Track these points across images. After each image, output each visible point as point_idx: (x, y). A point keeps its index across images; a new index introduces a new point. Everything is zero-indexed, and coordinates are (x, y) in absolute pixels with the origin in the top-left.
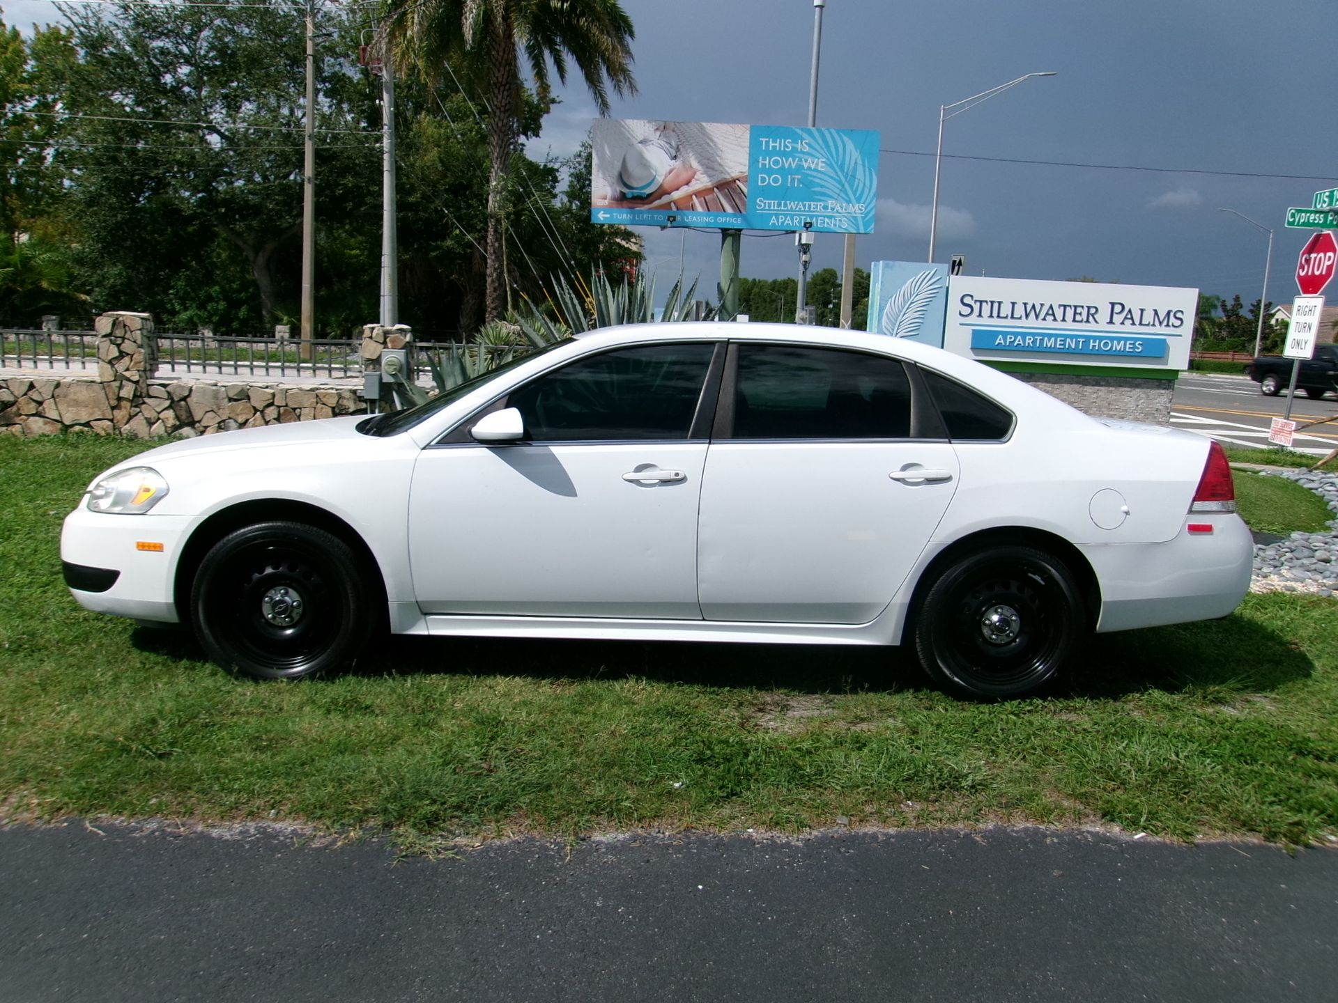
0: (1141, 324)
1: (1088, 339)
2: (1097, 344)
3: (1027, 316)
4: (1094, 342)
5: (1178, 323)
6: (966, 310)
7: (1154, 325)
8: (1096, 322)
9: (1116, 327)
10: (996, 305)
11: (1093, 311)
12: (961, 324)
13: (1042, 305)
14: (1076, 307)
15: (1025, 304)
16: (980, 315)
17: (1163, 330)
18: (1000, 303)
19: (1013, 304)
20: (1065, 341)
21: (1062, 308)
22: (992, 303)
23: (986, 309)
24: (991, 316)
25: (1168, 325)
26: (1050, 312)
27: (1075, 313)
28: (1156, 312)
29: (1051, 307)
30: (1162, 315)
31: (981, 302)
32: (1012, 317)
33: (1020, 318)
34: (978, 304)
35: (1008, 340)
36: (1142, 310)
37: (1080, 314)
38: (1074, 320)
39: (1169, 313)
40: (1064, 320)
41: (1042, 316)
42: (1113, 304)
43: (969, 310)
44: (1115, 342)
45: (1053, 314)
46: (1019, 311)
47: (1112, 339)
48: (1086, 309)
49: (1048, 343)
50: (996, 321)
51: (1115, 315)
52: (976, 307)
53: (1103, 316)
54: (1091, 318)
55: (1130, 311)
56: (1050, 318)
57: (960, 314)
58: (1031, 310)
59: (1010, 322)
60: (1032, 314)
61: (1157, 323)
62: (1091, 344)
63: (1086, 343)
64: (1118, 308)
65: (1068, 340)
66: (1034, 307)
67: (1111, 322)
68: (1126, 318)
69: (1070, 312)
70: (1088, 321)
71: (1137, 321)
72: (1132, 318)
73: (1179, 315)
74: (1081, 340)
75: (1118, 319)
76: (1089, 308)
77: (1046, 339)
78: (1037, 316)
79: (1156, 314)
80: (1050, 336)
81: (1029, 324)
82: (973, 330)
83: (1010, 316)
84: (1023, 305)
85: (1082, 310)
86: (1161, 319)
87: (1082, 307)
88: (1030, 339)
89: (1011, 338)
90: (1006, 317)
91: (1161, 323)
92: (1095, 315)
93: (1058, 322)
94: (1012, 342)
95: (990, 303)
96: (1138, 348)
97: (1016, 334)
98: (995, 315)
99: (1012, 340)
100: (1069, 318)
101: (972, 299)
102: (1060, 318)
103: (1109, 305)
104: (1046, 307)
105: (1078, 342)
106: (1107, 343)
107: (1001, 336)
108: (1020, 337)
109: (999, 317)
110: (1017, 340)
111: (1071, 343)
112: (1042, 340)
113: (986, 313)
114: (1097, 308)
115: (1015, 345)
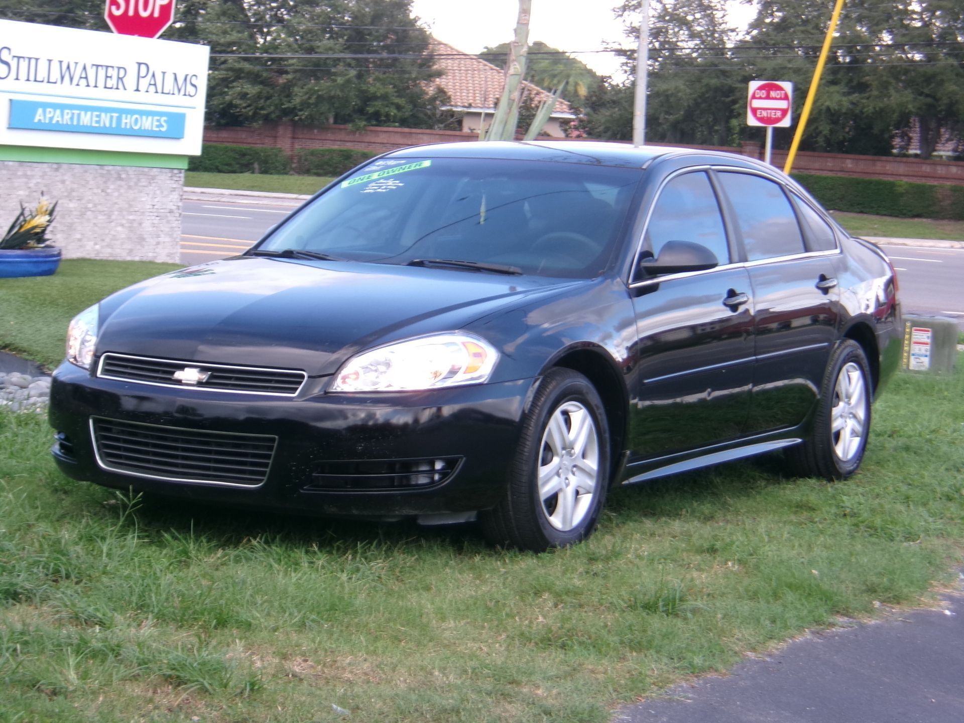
0: (162, 92)
1: (121, 112)
2: (128, 121)
3: (62, 78)
4: (126, 119)
5: (191, 90)
6: (4, 71)
7: (173, 94)
8: (125, 89)
9: (141, 97)
10: (33, 62)
11: (122, 72)
13: (76, 63)
14: (107, 67)
15: (61, 62)
16: (17, 79)
17: (178, 99)
18: (37, 59)
19: (50, 61)
20: (99, 116)
21: (95, 68)
22: (30, 59)
23: (24, 64)
24: (28, 80)
25: (185, 94)
26: (83, 75)
27: (107, 77)
28: (175, 75)
29: (85, 68)
30: (181, 80)
31: (19, 58)
32: (49, 82)
33: (55, 83)
34: (16, 59)
35: (48, 116)
36: (164, 73)
37: (111, 77)
38: (105, 87)
39: (187, 76)
40: (96, 86)
41: (75, 81)
42: (139, 64)
44: (144, 117)
45: (86, 78)
46: (55, 75)
47: (142, 113)
48: (116, 70)
49: (86, 119)
50: (32, 87)
51: (141, 80)
52: (14, 64)
53: (130, 80)
54: (120, 86)
55: (153, 75)
56: (83, 82)
58: (67, 73)
59: (45, 88)
60: (67, 78)
61: (176, 92)
62: (124, 121)
63: (119, 120)
64: (143, 68)
65: (103, 115)
66: (68, 67)
67: (137, 90)
68: (150, 84)
69: (102, 72)
70: (117, 88)
71: (160, 90)
72: (155, 85)
73: (194, 81)
74: (115, 115)
75: (144, 83)
76: (119, 68)
77: (83, 113)
78: (71, 79)
79: (176, 79)
80: (86, 109)
81: (65, 92)
82: (11, 100)
83: (46, 80)
84: (58, 64)
85: (112, 73)
86: (180, 86)
87: (112, 67)
88: (68, 113)
89: (50, 112)
90: (42, 81)
91: (179, 90)
92: (124, 80)
93: (91, 89)
94: (51, 119)
95: (27, 60)
96: (162, 126)
97: (55, 106)
98: (32, 77)
99: (51, 115)
100: (101, 83)
101: (10, 54)
102: (92, 83)
103: (136, 66)
104: (80, 68)
105: (112, 117)
106: (137, 119)
107: (40, 111)
108: (58, 112)
109: (35, 81)
110: (56, 116)
111: (105, 119)
112: (79, 115)
113: (23, 75)
114: (125, 70)
115: (54, 122)
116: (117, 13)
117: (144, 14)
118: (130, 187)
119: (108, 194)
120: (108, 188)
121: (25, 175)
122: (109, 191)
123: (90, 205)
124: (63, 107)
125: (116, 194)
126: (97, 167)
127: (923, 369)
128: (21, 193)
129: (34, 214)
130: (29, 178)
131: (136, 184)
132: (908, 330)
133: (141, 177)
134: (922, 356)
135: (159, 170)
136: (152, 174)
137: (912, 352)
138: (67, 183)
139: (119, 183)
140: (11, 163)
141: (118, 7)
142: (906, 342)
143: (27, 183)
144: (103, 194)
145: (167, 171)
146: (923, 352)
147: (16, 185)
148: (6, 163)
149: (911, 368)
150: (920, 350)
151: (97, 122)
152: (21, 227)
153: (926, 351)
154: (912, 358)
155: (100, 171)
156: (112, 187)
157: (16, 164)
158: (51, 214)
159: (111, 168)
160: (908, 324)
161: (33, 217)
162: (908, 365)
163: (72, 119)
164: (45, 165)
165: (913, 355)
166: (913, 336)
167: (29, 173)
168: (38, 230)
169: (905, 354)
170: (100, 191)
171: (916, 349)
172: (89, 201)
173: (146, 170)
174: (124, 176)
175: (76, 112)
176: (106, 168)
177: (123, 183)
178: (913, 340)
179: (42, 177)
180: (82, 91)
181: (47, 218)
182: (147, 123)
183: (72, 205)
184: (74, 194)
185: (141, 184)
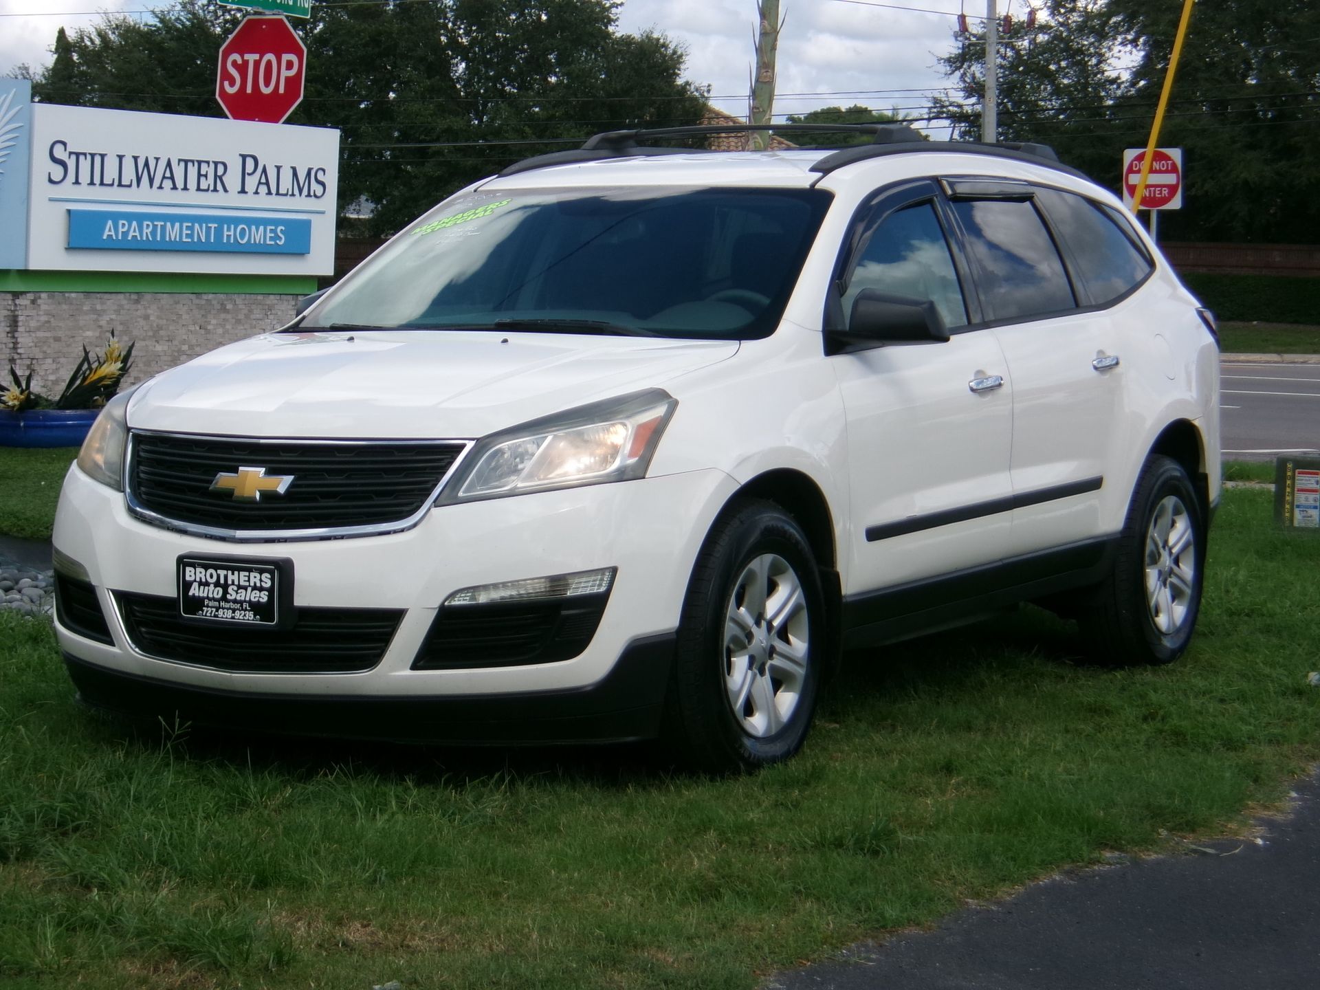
0: (278, 194)
1: (221, 221)
2: (232, 233)
3: (139, 179)
4: (229, 230)
5: (317, 189)
6: (57, 172)
7: (293, 195)
8: (226, 191)
9: (249, 200)
10: (98, 160)
11: (221, 168)
12: (51, 200)
13: (157, 159)
14: (200, 162)
15: (136, 158)
16: (77, 182)
17: (300, 202)
18: (103, 156)
19: (121, 157)
20: (191, 228)
21: (182, 164)
22: (93, 155)
23: (85, 164)
24: (92, 183)
25: (309, 195)
26: (168, 174)
27: (199, 175)
28: (294, 169)
29: (169, 164)
30: (302, 176)
31: (78, 155)
32: (120, 185)
33: (129, 186)
34: (73, 157)
35: (121, 230)
36: (278, 168)
37: (206, 176)
38: (198, 189)
39: (310, 170)
40: (185, 188)
41: (157, 183)
42: (244, 157)
43: (60, 169)
44: (253, 228)
45: (172, 178)
46: (129, 175)
47: (250, 222)
48: (212, 166)
49: (174, 233)
50: (98, 193)
51: (248, 178)
52: (71, 165)
53: (233, 179)
54: (219, 186)
55: (264, 171)
56: (168, 184)
57: (51, 181)
58: (145, 171)
59: (115, 193)
60: (145, 179)
61: (296, 192)
62: (226, 233)
63: (219, 231)
64: (250, 164)
65: (197, 226)
66: (147, 164)
67: (243, 191)
68: (260, 183)
69: (192, 171)
70: (215, 190)
71: (274, 190)
72: (267, 184)
73: (320, 176)
74: (213, 226)
75: (251, 182)
76: (216, 164)
77: (169, 224)
78: (151, 181)
79: (295, 174)
80: (173, 219)
81: (143, 197)
82: (69, 211)
83: (116, 183)
84: (132, 161)
85: (208, 170)
86: (301, 185)
87: (208, 163)
88: (148, 225)
89: (124, 225)
90: (112, 185)
91: (301, 191)
92: (224, 178)
93: (179, 192)
94: (125, 234)
95: (89, 157)
96: (280, 238)
97: (129, 217)
98: (97, 180)
99: (125, 229)
100: (192, 184)
101: (65, 150)
102: (180, 184)
103: (240, 159)
104: (162, 164)
105: (208, 229)
106: (243, 230)
107: (110, 223)
108: (134, 223)
109: (102, 184)
110: (132, 229)
111: (200, 232)
112: (163, 228)
113: (85, 177)
114: (225, 166)
115: (130, 238)
116: (231, 90)
117: (266, 91)
118: (238, 321)
119: (208, 332)
120: (209, 323)
121: (93, 310)
122: (210, 327)
123: (185, 347)
124: (140, 218)
125: (220, 331)
126: (193, 297)
127: (1311, 525)
128: (89, 333)
129: (102, 361)
130: (99, 313)
131: (247, 316)
132: (1289, 474)
133: (253, 307)
134: (1309, 507)
135: (278, 297)
136: (268, 302)
137: (1296, 503)
138: (152, 318)
139: (223, 316)
140: (73, 295)
141: (232, 84)
142: (1288, 490)
143: (97, 320)
144: (203, 331)
145: (290, 297)
146: (1311, 502)
147: (82, 323)
148: (67, 295)
149: (1296, 524)
150: (1307, 499)
151: (190, 236)
152: (85, 379)
153: (1315, 501)
154: (1297, 511)
155: (197, 301)
156: (214, 322)
157: (82, 295)
158: (125, 360)
159: (211, 296)
160: (1290, 466)
161: (101, 365)
162: (1292, 519)
163: (154, 233)
164: (121, 296)
165: (1298, 506)
166: (1296, 481)
167: (99, 307)
168: (108, 382)
169: (1287, 506)
170: (198, 328)
171: (1301, 498)
172: (184, 342)
173: (260, 297)
174: (229, 306)
175: (159, 224)
176: (205, 297)
177: (229, 316)
178: (1297, 486)
179: (118, 312)
180: (167, 195)
181: (119, 365)
182: (258, 235)
183: (159, 348)
184: (162, 333)
185: (253, 317)
